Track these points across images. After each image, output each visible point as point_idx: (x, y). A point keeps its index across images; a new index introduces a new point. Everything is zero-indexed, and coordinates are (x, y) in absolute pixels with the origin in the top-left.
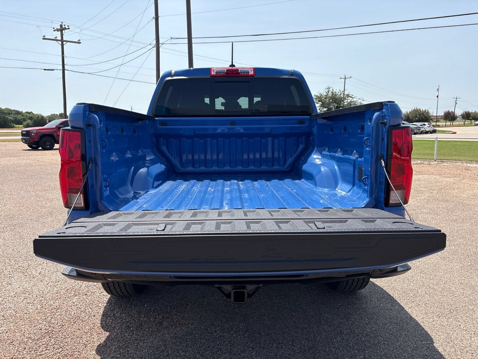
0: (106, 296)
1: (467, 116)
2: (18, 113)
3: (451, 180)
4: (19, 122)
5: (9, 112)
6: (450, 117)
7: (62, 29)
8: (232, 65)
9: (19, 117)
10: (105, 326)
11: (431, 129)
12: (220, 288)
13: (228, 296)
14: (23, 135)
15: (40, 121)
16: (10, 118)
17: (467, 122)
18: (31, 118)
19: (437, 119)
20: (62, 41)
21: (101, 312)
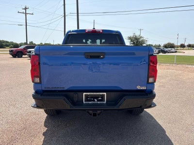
0: (46, 115)
1: (189, 46)
2: (7, 42)
3: (180, 72)
4: (8, 46)
5: (4, 42)
6: (183, 46)
7: (26, 9)
8: (94, 29)
9: (8, 44)
10: (45, 126)
11: (175, 51)
12: (88, 112)
13: (91, 115)
14: (10, 51)
15: (16, 46)
16: (4, 44)
17: (190, 48)
18: (12, 44)
19: (178, 47)
20: (26, 13)
21: (44, 121)
